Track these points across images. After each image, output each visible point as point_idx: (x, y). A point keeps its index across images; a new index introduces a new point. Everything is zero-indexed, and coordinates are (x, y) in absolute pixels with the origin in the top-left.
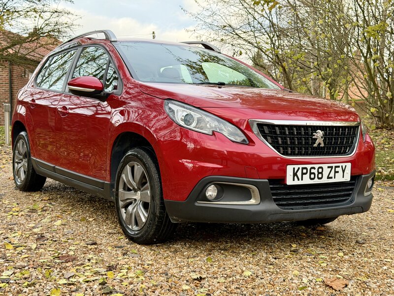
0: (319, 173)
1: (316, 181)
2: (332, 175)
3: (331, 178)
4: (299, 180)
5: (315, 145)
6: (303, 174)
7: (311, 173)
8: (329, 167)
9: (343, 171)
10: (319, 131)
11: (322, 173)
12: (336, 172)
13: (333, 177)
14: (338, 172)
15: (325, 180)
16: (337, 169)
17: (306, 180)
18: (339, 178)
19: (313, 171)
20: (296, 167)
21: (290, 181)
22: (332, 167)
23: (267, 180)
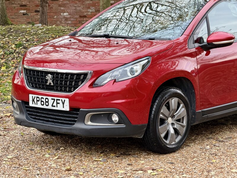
0: (46, 102)
1: (45, 107)
2: (55, 104)
3: (55, 106)
4: (35, 104)
5: (48, 84)
6: (37, 101)
7: (42, 101)
8: (52, 99)
9: (63, 103)
10: (49, 75)
11: (48, 102)
12: (57, 103)
13: (56, 106)
14: (59, 103)
15: (50, 107)
16: (58, 101)
17: (39, 105)
18: (60, 107)
19: (42, 100)
20: (34, 96)
21: (31, 104)
22: (54, 100)
23: (20, 101)
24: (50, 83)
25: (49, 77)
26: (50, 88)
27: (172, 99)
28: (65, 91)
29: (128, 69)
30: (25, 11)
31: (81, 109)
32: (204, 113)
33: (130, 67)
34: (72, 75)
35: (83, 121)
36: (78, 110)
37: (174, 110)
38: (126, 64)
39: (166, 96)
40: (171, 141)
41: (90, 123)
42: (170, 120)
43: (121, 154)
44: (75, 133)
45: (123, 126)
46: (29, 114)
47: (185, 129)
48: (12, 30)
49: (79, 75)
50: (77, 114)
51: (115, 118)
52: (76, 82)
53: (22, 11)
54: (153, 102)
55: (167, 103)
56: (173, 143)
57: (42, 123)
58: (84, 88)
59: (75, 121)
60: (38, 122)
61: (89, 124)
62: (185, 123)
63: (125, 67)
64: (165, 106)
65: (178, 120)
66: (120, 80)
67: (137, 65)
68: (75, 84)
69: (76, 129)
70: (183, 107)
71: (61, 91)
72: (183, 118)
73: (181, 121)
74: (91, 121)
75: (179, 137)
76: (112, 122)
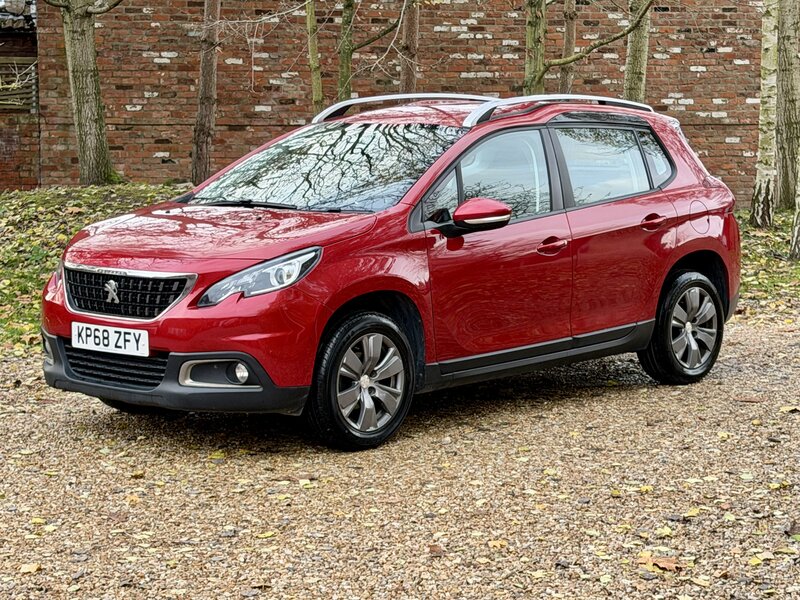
0: (104, 338)
1: (101, 348)
2: (121, 343)
3: (120, 347)
4: (83, 343)
5: (109, 300)
6: (87, 336)
7: (96, 337)
8: (116, 332)
9: (137, 341)
10: (112, 281)
11: (107, 338)
12: (126, 341)
13: (123, 347)
14: (129, 341)
15: (111, 349)
16: (127, 337)
17: (90, 346)
18: (130, 350)
19: (97, 333)
20: (81, 325)
21: (76, 344)
22: (120, 333)
23: (55, 337)
24: (113, 300)
25: (112, 285)
26: (112, 309)
27: (369, 337)
28: (142, 315)
29: (271, 270)
30: (167, 154)
31: (171, 354)
32: (444, 368)
33: (277, 267)
34: (156, 281)
35: (176, 378)
36: (165, 354)
37: (374, 359)
38: (266, 260)
39: (354, 329)
40: (366, 425)
41: (189, 382)
42: (365, 381)
43: (262, 450)
44: (161, 402)
45: (257, 388)
46: (73, 365)
47: (398, 400)
48: (113, 196)
49: (169, 282)
50: (164, 364)
51: (242, 373)
52: (162, 296)
53: (161, 154)
54: (325, 340)
55: (357, 345)
56: (372, 429)
57: (97, 382)
58: (178, 309)
59: (161, 379)
60: (88, 380)
61: (189, 385)
62: (399, 389)
63: (265, 268)
64: (354, 350)
65: (386, 382)
66: (252, 293)
67: (290, 264)
68: (161, 302)
69: (161, 395)
70: (394, 354)
71: (134, 315)
72: (396, 376)
73: (392, 383)
74: (193, 378)
75: (387, 418)
76: (235, 380)
